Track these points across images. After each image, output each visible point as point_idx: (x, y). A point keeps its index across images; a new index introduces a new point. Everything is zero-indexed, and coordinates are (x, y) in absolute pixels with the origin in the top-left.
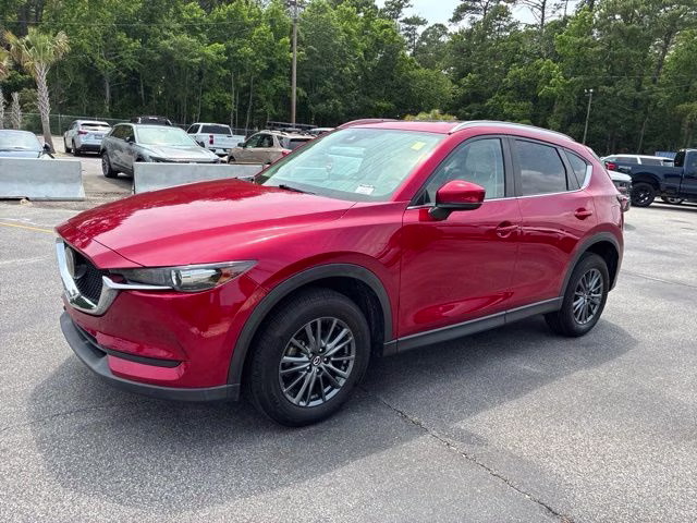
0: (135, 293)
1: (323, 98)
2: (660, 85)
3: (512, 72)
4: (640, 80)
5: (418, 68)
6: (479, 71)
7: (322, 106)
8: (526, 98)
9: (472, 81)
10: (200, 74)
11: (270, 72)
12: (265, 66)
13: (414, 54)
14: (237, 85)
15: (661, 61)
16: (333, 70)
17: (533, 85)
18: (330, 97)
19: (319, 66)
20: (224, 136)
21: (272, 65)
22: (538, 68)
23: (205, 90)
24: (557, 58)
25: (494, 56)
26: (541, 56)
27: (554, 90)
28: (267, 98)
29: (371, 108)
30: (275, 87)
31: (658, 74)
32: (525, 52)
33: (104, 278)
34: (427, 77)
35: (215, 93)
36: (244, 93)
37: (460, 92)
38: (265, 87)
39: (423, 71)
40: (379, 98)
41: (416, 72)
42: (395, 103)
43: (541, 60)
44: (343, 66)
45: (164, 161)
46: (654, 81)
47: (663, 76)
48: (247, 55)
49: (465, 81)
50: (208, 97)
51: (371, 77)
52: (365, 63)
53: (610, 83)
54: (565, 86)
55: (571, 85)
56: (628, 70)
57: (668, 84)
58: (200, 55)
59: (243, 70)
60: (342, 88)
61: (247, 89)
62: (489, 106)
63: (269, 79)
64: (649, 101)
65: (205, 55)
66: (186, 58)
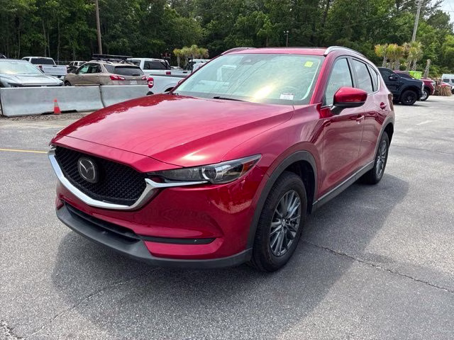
0: (175, 189)
1: (114, 38)
2: (326, 28)
3: (239, 19)
4: (314, 25)
5: (178, 16)
6: (217, 19)
7: (114, 43)
8: (249, 37)
9: (214, 25)
10: (17, 20)
11: (72, 18)
12: (68, 14)
13: (173, 7)
14: (47, 28)
15: (326, 13)
16: (119, 17)
17: (252, 28)
18: (119, 37)
19: (109, 14)
20: (50, 66)
21: (73, 14)
22: (255, 17)
23: (22, 33)
24: (267, 11)
25: (226, 9)
26: (256, 10)
27: (266, 31)
28: (72, 38)
29: (149, 44)
30: (78, 29)
31: (325, 21)
32: (246, 6)
33: (147, 180)
34: (185, 23)
35: (30, 35)
36: (53, 35)
37: (207, 33)
38: (69, 30)
39: (181, 19)
40: (154, 37)
41: (176, 20)
42: (165, 41)
43: (256, 12)
44: (127, 14)
45: (20, 86)
46: (323, 26)
47: (327, 22)
48: (53, 6)
49: (209, 25)
50: (24, 38)
51: (146, 23)
52: (141, 13)
53: (298, 27)
54: (273, 29)
55: (276, 28)
56: (307, 19)
57: (330, 28)
58: (16, 6)
59: (50, 17)
60: (127, 30)
61: (55, 31)
62: (226, 42)
63: (73, 23)
64: (321, 38)
65: (19, 6)
66: (5, 9)
